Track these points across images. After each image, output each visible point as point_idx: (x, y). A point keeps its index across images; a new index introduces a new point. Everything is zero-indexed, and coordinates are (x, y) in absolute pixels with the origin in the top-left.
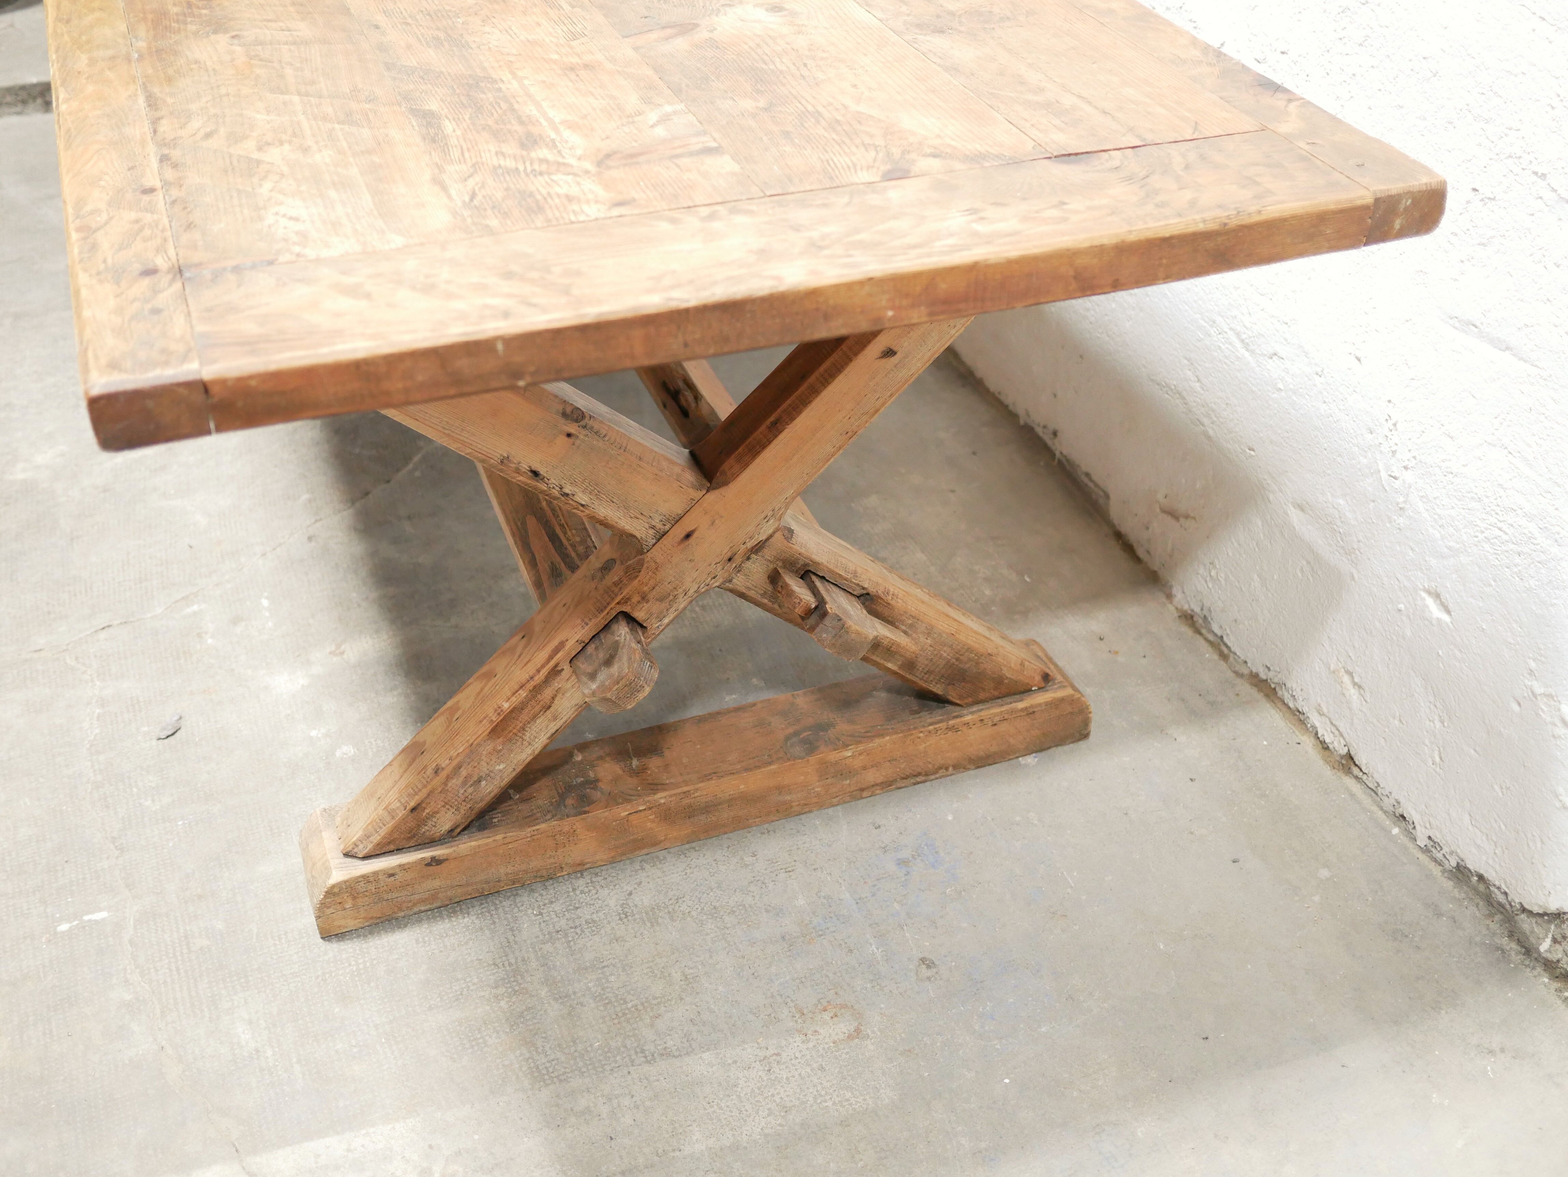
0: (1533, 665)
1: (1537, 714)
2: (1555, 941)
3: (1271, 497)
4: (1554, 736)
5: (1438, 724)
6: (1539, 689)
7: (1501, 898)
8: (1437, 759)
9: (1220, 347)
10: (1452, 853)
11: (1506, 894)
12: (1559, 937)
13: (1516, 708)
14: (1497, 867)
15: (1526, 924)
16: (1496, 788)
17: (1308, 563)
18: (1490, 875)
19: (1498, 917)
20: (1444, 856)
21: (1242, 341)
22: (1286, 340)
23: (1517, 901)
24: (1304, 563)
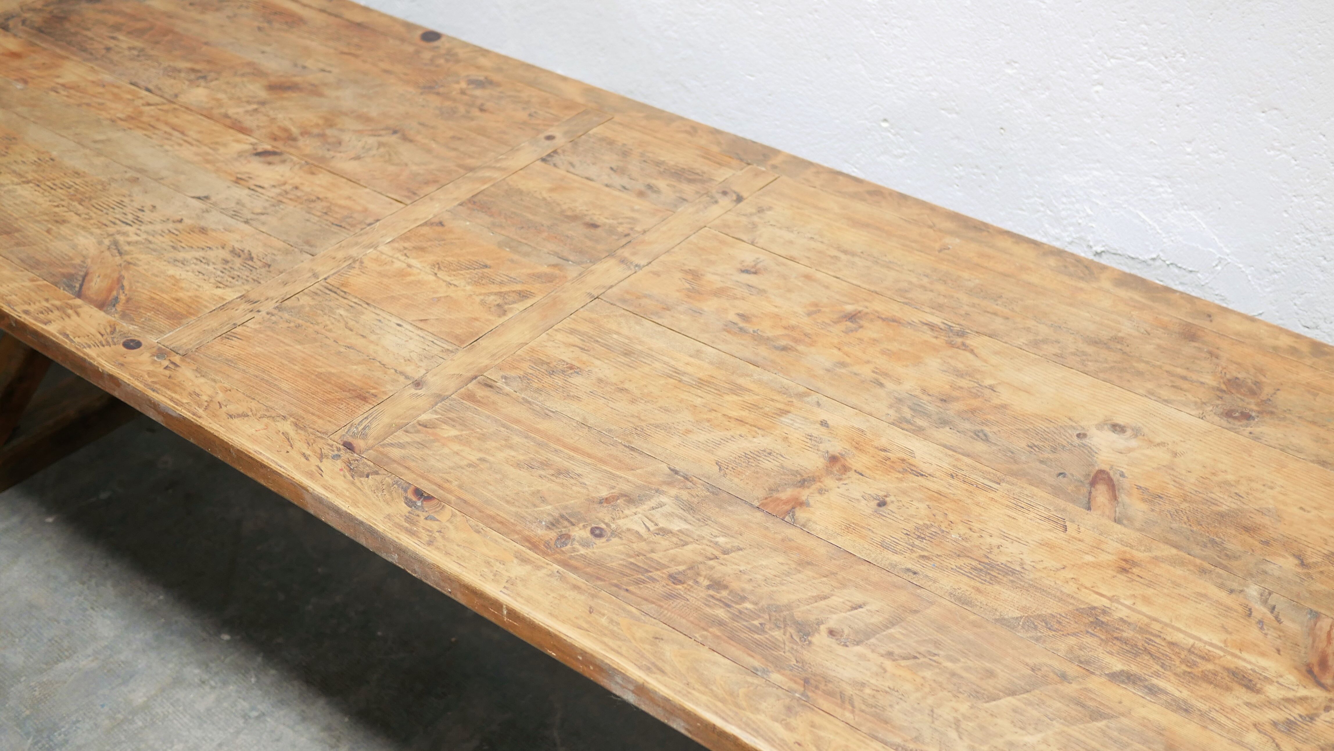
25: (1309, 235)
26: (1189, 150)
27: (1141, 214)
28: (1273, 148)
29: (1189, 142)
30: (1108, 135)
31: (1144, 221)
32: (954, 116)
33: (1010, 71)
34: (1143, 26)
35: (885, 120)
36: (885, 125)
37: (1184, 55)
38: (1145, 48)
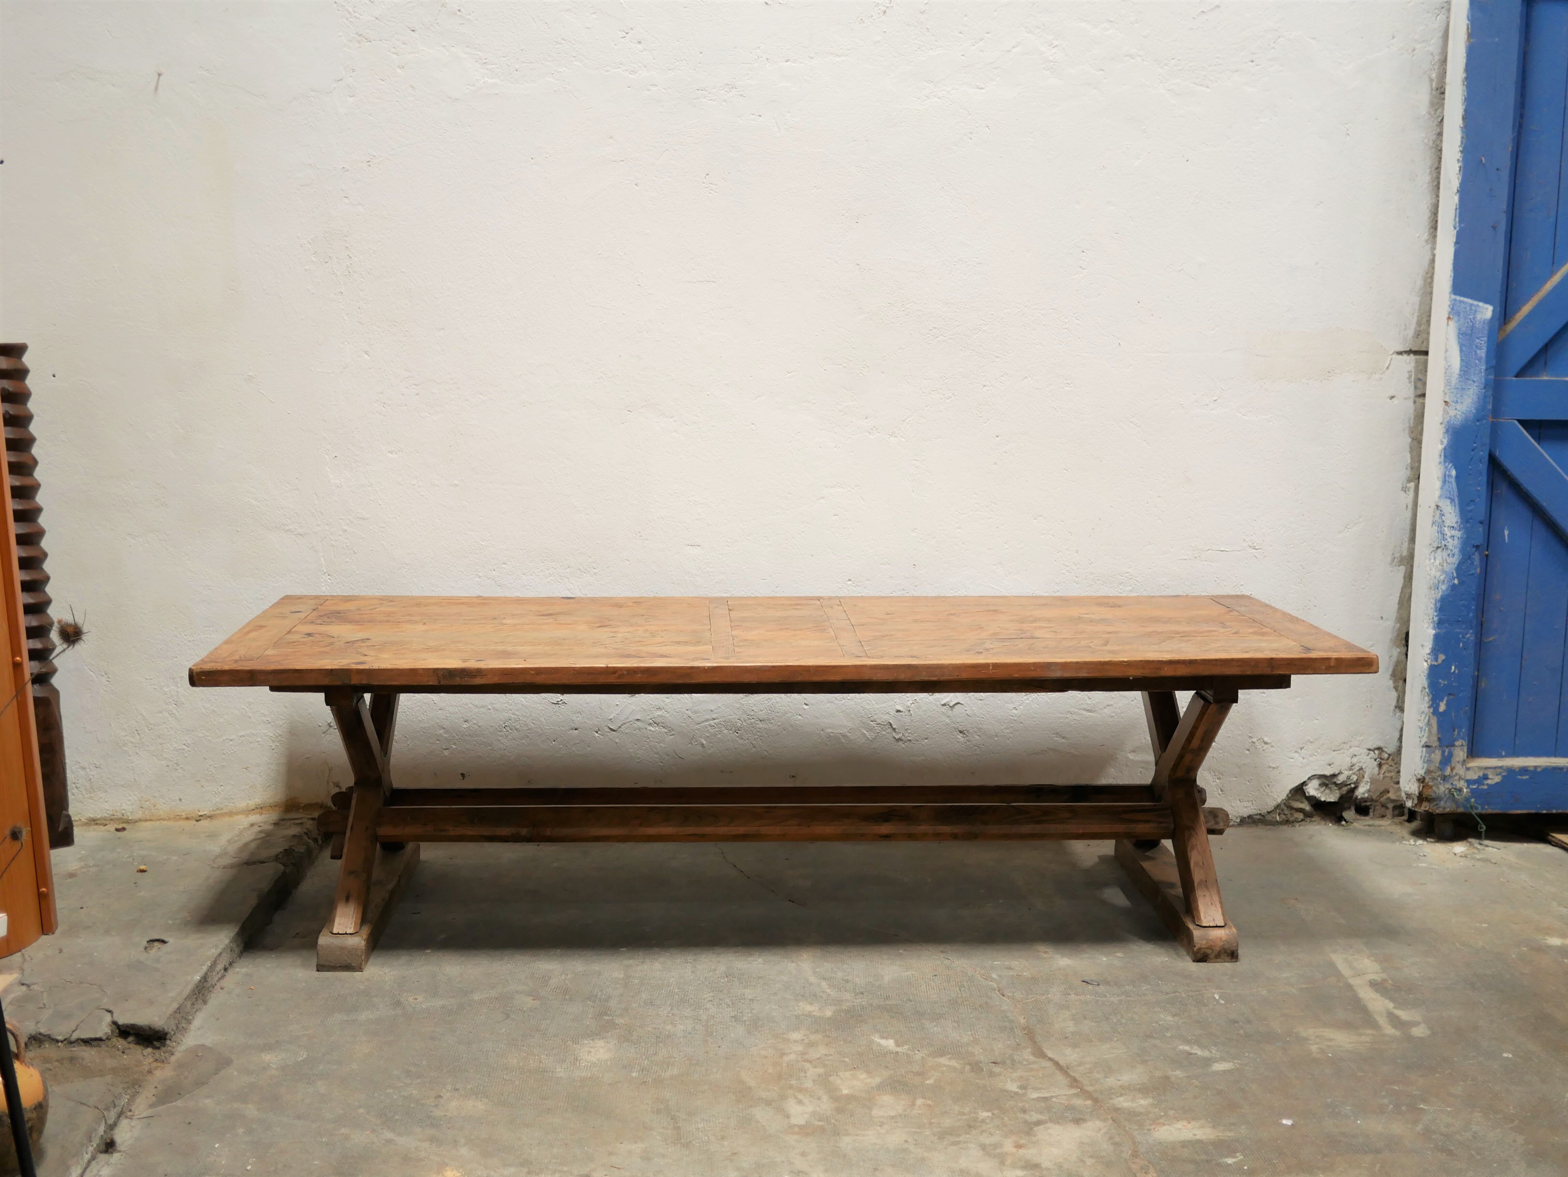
0: (1250, 735)
1: (1256, 748)
2: (1279, 814)
3: (1118, 756)
4: (1264, 750)
5: (1218, 781)
6: (1254, 740)
7: (1258, 817)
8: (1221, 793)
9: (1075, 719)
10: (1237, 818)
11: (1260, 814)
12: (1281, 812)
13: (1248, 752)
14: (1255, 807)
15: (1269, 818)
16: (1248, 783)
17: (1142, 768)
18: (1254, 812)
19: (1259, 824)
20: (1234, 822)
21: (1088, 710)
22: (1113, 698)
23: (1265, 812)
24: (1141, 769)
25: (1068, 568)
26: (1007, 547)
27: (991, 585)
28: (1043, 534)
29: (1006, 543)
30: (968, 552)
31: (993, 588)
32: (888, 566)
33: (914, 535)
34: (975, 495)
35: (850, 580)
36: (849, 583)
37: (995, 504)
38: (977, 505)
